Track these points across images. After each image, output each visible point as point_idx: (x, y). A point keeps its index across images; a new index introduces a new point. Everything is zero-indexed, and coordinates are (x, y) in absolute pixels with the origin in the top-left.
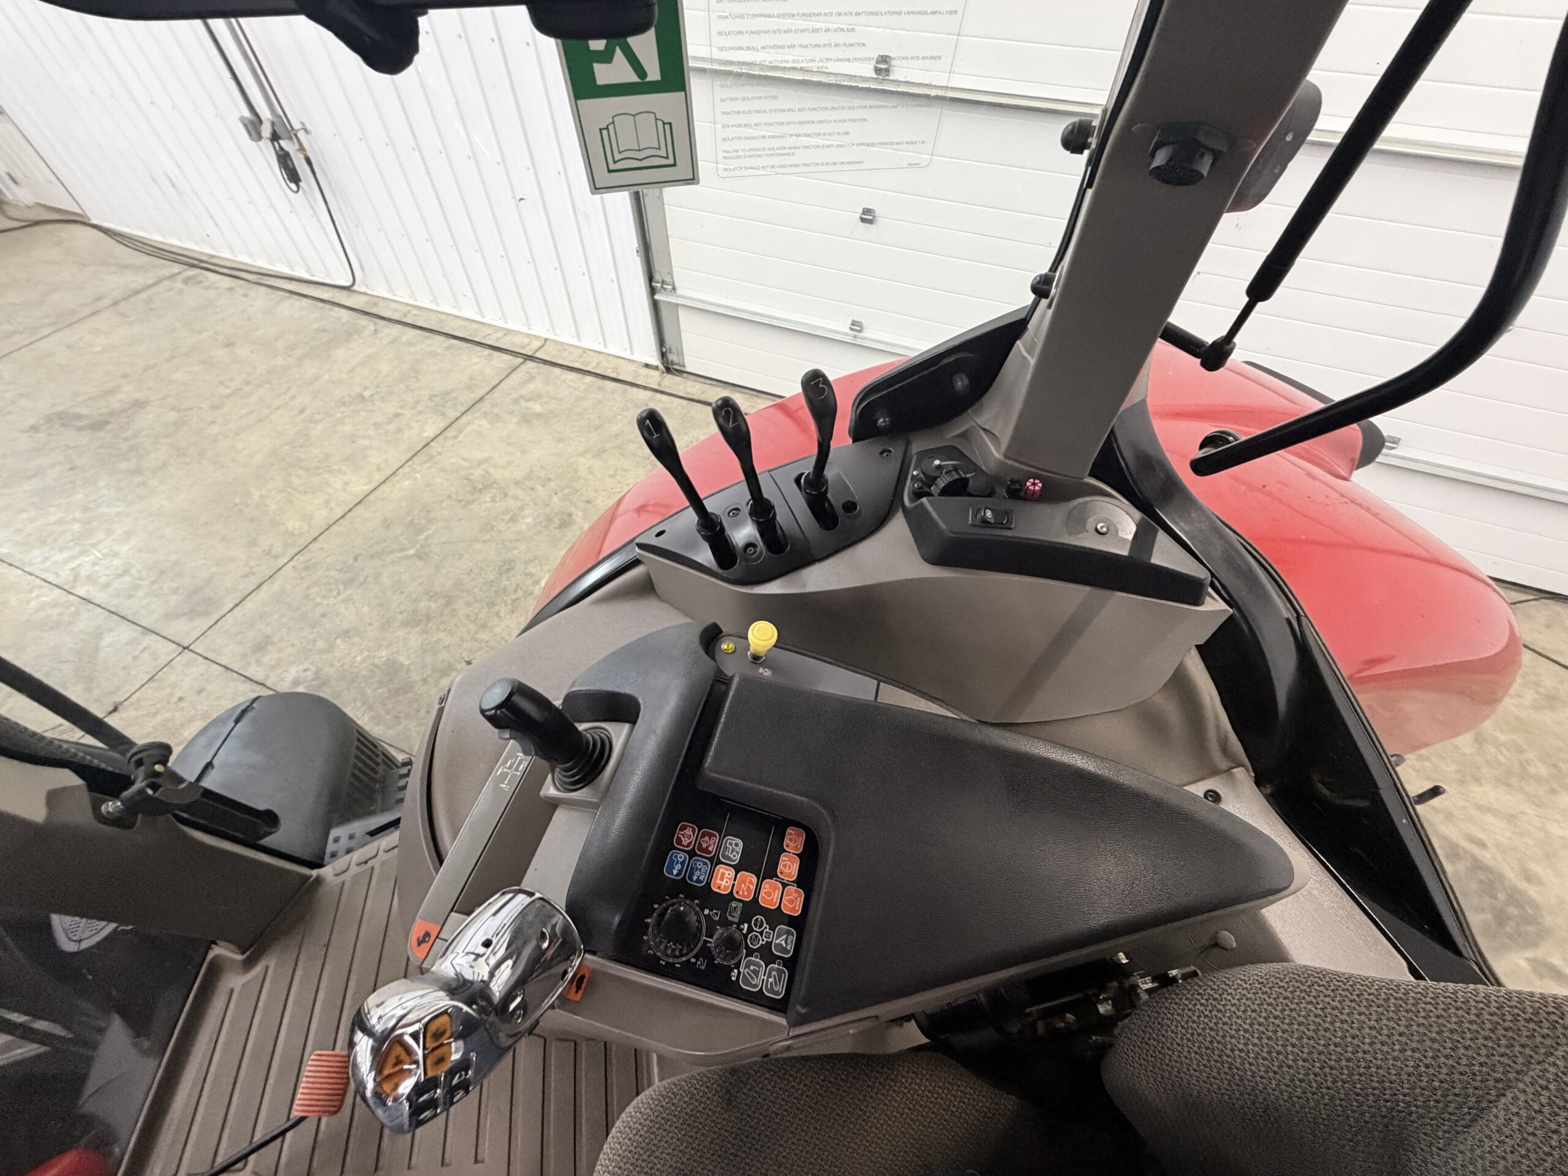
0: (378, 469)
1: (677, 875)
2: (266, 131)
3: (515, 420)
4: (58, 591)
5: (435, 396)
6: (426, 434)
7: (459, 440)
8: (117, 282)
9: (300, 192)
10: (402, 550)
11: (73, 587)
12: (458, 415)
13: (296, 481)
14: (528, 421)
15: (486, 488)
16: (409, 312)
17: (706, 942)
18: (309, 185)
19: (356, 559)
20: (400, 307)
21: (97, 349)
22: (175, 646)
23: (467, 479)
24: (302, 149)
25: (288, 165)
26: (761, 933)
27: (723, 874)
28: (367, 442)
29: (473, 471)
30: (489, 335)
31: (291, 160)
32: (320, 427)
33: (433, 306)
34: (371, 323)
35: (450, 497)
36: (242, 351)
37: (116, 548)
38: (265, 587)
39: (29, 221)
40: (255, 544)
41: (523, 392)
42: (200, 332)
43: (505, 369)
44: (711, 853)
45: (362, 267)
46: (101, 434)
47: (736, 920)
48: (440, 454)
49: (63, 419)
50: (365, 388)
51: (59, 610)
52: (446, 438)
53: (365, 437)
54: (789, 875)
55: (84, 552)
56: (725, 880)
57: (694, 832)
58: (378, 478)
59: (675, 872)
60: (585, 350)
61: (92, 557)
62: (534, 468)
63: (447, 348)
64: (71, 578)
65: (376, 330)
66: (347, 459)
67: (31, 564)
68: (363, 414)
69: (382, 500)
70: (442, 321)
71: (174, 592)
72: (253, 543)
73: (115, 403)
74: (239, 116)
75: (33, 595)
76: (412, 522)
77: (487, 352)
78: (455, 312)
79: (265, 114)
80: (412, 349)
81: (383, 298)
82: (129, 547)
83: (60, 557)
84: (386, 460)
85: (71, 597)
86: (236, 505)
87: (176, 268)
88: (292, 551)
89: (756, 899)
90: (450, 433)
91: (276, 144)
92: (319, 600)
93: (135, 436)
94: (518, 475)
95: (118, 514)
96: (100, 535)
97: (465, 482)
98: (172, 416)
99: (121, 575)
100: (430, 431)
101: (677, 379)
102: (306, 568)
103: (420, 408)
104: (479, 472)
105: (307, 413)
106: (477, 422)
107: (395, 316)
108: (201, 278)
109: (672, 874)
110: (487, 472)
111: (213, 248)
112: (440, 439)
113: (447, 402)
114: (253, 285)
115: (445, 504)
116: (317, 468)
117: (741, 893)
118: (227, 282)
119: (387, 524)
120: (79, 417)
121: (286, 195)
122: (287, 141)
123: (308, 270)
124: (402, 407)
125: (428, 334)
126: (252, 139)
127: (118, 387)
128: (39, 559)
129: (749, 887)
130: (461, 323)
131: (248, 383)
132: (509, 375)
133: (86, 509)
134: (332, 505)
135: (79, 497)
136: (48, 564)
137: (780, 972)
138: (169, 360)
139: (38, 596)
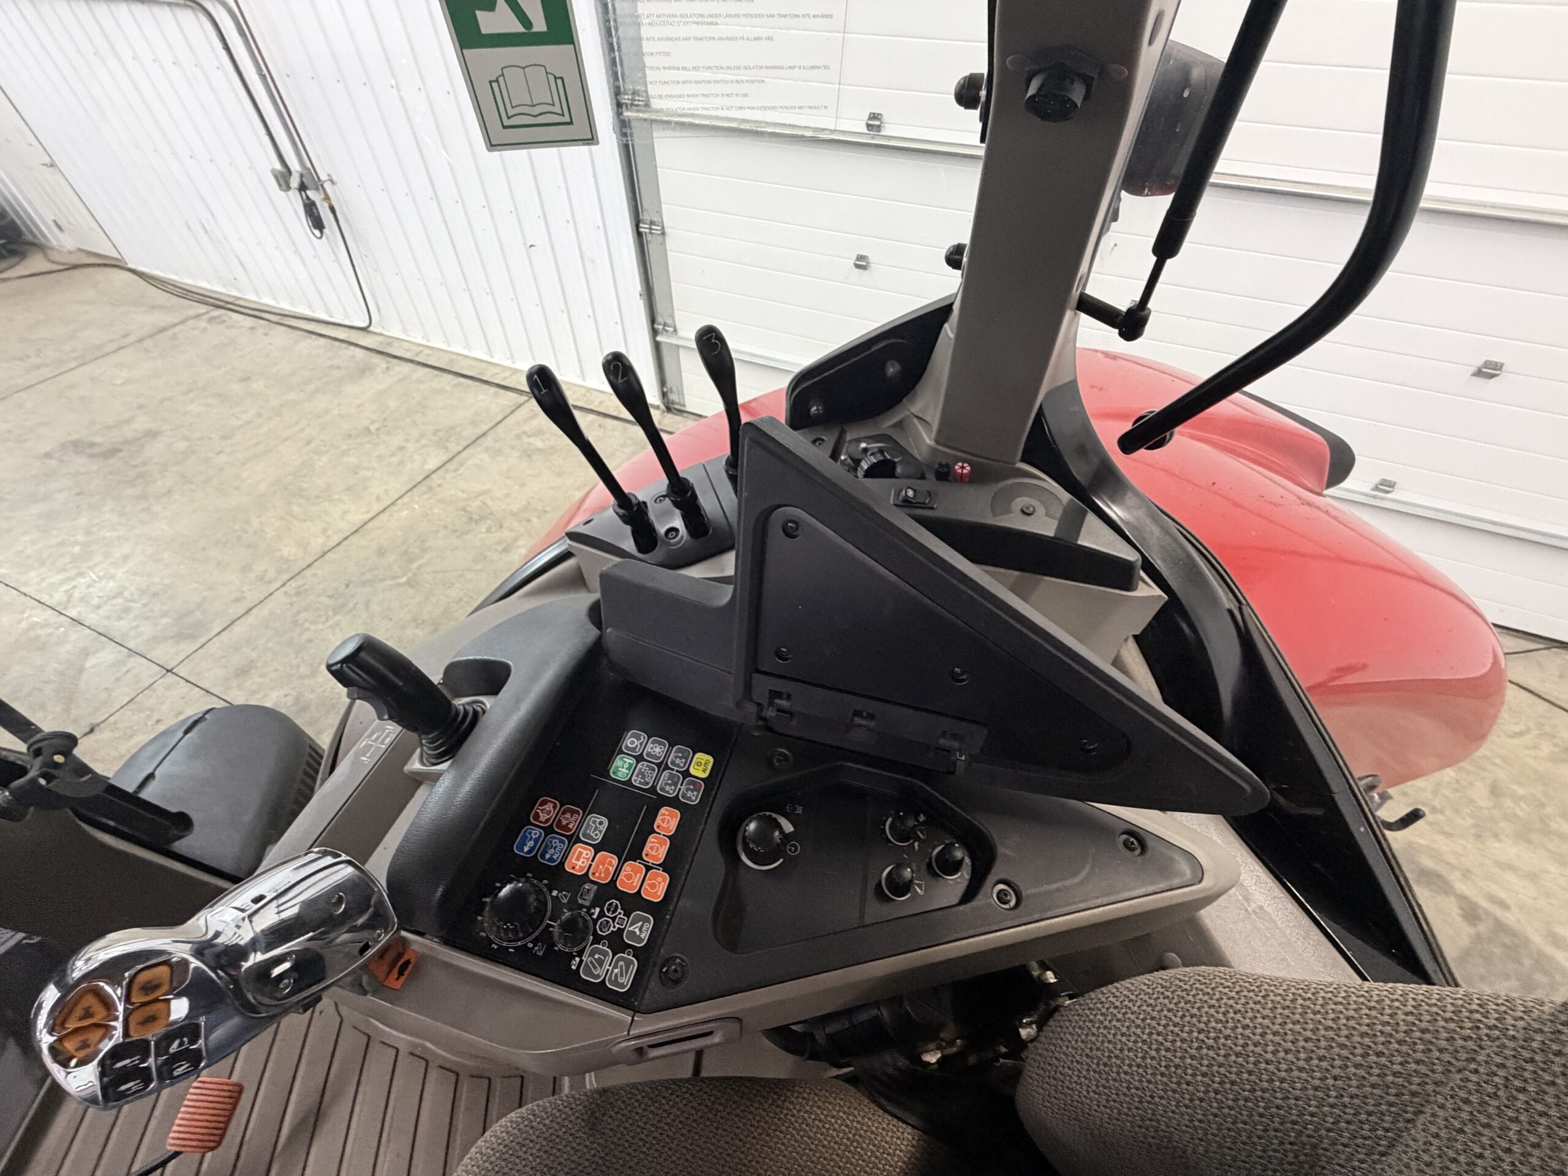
0: (378, 499)
1: (529, 852)
2: (295, 182)
3: (515, 454)
4: (50, 611)
5: (438, 430)
6: (427, 467)
7: (459, 472)
8: (144, 320)
9: (324, 238)
10: (394, 578)
11: (65, 609)
12: (460, 448)
13: (296, 509)
14: (529, 456)
15: (482, 518)
16: (421, 352)
17: (549, 926)
18: (331, 230)
19: (347, 586)
20: (413, 347)
21: (119, 382)
22: (159, 668)
23: (465, 510)
24: (327, 198)
25: (313, 213)
26: (614, 919)
27: (580, 853)
28: (369, 473)
29: (470, 503)
30: (497, 374)
31: (317, 209)
32: (324, 459)
33: (444, 347)
34: (384, 362)
35: (446, 527)
36: (258, 385)
37: (112, 571)
38: (254, 611)
39: (68, 264)
40: (250, 569)
41: (526, 428)
42: (219, 367)
43: (510, 407)
44: (571, 830)
45: (379, 310)
46: (111, 461)
47: (587, 904)
48: (439, 486)
49: (78, 446)
50: (373, 422)
51: (49, 631)
52: (447, 471)
53: (368, 469)
54: (656, 857)
55: (81, 574)
56: (582, 860)
57: (555, 807)
58: (377, 507)
59: (526, 849)
60: (589, 390)
61: (88, 579)
62: (531, 501)
63: (455, 386)
64: (65, 599)
65: (388, 368)
66: (347, 490)
67: (26, 584)
68: (368, 446)
69: (379, 528)
70: (452, 360)
71: (165, 614)
72: (246, 569)
73: (128, 432)
74: (270, 168)
75: (26, 615)
76: (406, 552)
77: (494, 390)
78: (465, 352)
79: (295, 166)
80: (422, 387)
81: (398, 339)
82: (124, 570)
83: (56, 578)
84: (386, 491)
85: (63, 617)
86: (235, 531)
87: (203, 309)
88: (285, 577)
89: (613, 881)
90: (451, 466)
91: (303, 193)
92: (307, 625)
93: (144, 464)
94: (515, 507)
95: (119, 538)
96: (99, 558)
97: (463, 513)
98: (182, 445)
99: (114, 597)
100: (432, 465)
101: (678, 418)
102: (298, 594)
103: (424, 442)
104: (478, 503)
105: (313, 445)
106: (478, 456)
107: (408, 356)
108: (225, 318)
109: (523, 852)
110: (484, 503)
111: (240, 291)
112: (441, 472)
113: (451, 436)
114: (274, 325)
115: (440, 534)
116: (318, 497)
117: (597, 875)
118: (250, 322)
119: (381, 552)
120: (92, 445)
121: (310, 241)
122: (314, 191)
123: (328, 312)
124: (407, 441)
125: (436, 372)
126: (281, 190)
127: (133, 417)
128: (36, 580)
129: (607, 869)
130: (470, 362)
131: (259, 415)
132: (513, 412)
133: (88, 533)
134: (330, 533)
135: (83, 520)
136: (44, 585)
137: (628, 963)
138: (185, 393)
139: (30, 616)
